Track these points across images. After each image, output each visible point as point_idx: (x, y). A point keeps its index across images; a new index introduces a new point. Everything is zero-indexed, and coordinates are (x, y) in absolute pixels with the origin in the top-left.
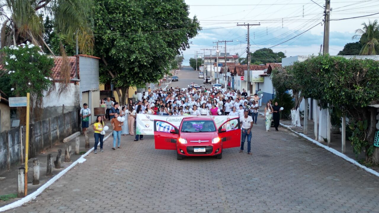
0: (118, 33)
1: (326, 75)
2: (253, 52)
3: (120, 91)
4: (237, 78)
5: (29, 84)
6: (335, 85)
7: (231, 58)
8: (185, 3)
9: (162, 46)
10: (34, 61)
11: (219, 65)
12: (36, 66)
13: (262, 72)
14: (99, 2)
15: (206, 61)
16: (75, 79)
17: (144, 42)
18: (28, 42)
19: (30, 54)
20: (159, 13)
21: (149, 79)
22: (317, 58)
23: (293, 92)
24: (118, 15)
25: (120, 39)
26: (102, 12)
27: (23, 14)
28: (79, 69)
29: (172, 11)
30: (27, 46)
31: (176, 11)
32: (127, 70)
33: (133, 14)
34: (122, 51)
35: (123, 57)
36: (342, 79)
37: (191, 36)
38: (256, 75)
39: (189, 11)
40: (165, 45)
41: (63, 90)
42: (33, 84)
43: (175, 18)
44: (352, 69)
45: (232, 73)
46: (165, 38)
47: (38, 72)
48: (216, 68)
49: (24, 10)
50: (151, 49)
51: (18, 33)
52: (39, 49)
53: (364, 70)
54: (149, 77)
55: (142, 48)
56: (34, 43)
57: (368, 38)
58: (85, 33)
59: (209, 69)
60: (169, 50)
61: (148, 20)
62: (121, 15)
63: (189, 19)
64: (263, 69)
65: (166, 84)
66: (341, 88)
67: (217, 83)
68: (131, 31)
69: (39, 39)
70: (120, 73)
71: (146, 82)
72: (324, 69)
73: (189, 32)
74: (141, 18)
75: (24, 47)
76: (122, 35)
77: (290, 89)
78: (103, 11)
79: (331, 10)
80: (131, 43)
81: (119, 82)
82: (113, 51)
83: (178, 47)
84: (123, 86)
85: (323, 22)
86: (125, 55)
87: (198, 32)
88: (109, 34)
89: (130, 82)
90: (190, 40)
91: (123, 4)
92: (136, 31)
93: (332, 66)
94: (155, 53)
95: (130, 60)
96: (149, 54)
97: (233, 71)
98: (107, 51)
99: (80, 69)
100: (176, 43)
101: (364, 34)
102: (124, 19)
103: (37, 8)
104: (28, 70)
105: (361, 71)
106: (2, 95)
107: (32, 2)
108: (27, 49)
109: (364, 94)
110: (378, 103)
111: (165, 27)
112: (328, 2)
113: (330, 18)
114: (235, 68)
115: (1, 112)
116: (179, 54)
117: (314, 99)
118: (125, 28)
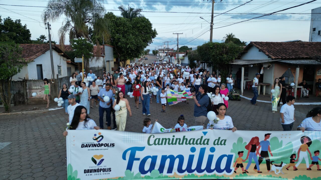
0: (121, 35)
1: (211, 50)
2: (179, 48)
3: (123, 62)
4: (173, 58)
5: (83, 55)
6: (215, 54)
7: (170, 50)
8: (150, 23)
9: (140, 41)
10: (85, 45)
11: (165, 53)
12: (86, 47)
13: (183, 55)
14: (113, 22)
15: (159, 51)
16: (103, 55)
17: (133, 39)
18: (82, 37)
19: (83, 42)
20: (139, 27)
21: (135, 56)
22: (207, 43)
23: (197, 61)
24: (121, 27)
25: (122, 38)
26: (114, 26)
27: (79, 24)
29: (145, 26)
30: (81, 38)
31: (147, 26)
32: (126, 52)
33: (128, 27)
34: (123, 44)
35: (124, 46)
36: (218, 52)
37: (153, 38)
38: (181, 55)
39: (152, 26)
40: (142, 41)
41: (98, 59)
42: (85, 55)
43: (146, 29)
44: (222, 47)
45: (171, 56)
46: (142, 38)
47: (87, 50)
48: (164, 54)
49: (80, 23)
50: (136, 43)
51: (77, 33)
52: (87, 40)
53: (227, 47)
55: (132, 42)
56: (84, 38)
57: (228, 41)
58: (106, 33)
59: (161, 55)
60: (144, 43)
61: (134, 30)
62: (123, 27)
63: (152, 30)
64: (183, 53)
65: (142, 61)
66: (217, 56)
67: (164, 60)
68: (127, 34)
69: (87, 36)
70: (122, 53)
71: (134, 58)
72: (210, 48)
73: (152, 35)
74: (131, 29)
76: (123, 36)
77: (195, 60)
79: (213, 24)
80: (127, 40)
81: (122, 57)
82: (119, 44)
83: (148, 42)
84: (124, 59)
85: (210, 30)
86: (125, 45)
87: (156, 35)
88: (118, 36)
89: (127, 57)
90: (153, 39)
91: (123, 23)
92: (129, 35)
93: (214, 46)
94: (138, 44)
95: (127, 48)
96: (135, 45)
97: (171, 55)
98: (117, 43)
99: (105, 51)
100: (147, 40)
102: (124, 29)
103: (86, 22)
104: (82, 49)
105: (226, 48)
106: (71, 60)
107: (83, 20)
108: (82, 40)
109: (227, 58)
110: (233, 62)
111: (142, 33)
112: (212, 21)
113: (213, 28)
114: (172, 54)
115: (71, 68)
116: (148, 45)
117: (205, 63)
118: (124, 34)
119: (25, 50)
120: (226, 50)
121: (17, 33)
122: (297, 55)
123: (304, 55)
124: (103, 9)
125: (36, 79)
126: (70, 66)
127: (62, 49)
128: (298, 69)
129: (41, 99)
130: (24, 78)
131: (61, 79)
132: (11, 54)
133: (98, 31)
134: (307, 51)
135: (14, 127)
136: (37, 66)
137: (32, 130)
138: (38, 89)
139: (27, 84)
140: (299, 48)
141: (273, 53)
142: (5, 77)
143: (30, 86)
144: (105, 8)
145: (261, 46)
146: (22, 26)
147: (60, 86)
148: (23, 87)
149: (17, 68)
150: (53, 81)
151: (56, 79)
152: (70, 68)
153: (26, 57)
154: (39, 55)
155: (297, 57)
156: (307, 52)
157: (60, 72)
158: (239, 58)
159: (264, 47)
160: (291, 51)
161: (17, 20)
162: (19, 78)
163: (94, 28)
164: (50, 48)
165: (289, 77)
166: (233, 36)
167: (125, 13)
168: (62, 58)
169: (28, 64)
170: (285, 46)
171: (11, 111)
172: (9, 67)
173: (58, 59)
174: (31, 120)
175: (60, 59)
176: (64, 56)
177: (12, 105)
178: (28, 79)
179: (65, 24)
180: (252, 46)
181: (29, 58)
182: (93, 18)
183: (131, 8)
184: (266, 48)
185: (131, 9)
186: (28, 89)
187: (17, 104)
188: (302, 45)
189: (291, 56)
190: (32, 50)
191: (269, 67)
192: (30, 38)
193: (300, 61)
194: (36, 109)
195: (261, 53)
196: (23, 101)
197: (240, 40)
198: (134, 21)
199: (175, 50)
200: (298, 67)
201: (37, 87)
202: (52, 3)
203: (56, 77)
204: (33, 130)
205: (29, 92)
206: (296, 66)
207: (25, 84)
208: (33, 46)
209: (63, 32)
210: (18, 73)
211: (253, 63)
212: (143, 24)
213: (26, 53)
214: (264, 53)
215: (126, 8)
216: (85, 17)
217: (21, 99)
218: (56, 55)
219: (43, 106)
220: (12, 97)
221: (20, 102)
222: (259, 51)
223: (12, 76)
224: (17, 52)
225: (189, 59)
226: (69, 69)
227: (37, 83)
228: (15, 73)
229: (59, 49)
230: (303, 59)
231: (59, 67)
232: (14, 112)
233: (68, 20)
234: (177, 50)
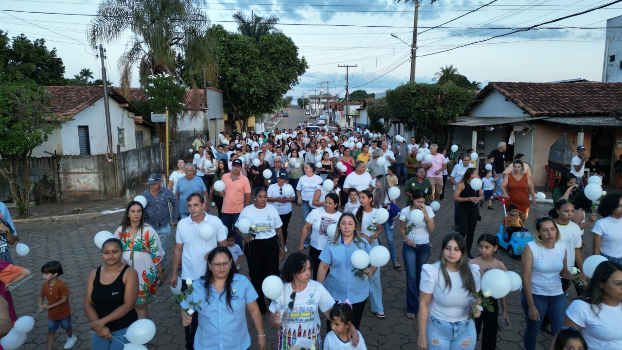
0: (238, 69)
1: (413, 99)
2: (350, 93)
3: (242, 121)
4: (338, 113)
5: (166, 108)
6: (420, 107)
7: (332, 98)
8: (295, 45)
9: (276, 81)
10: (170, 89)
11: (323, 103)
12: (171, 93)
13: (358, 107)
14: (222, 44)
15: (311, 100)
16: (203, 108)
17: (260, 77)
18: (164, 73)
19: (166, 83)
20: (273, 53)
22: (406, 85)
23: (385, 120)
24: (239, 54)
25: (240, 75)
27: (159, 48)
28: (206, 99)
29: (284, 52)
30: (163, 76)
31: (288, 52)
32: (247, 102)
33: (251, 54)
34: (242, 86)
35: (243, 90)
36: (426, 101)
37: (300, 74)
38: (353, 109)
39: (298, 52)
40: (278, 81)
41: (194, 115)
42: (169, 108)
43: (287, 58)
44: (435, 93)
45: (333, 109)
46: (278, 75)
47: (173, 98)
48: (320, 105)
49: (160, 45)
50: (266, 84)
51: (155, 65)
52: (173, 78)
53: (444, 93)
54: (265, 108)
55: (259, 83)
56: (169, 74)
57: (445, 80)
58: (210, 65)
59: (314, 107)
60: (282, 85)
61: (263, 59)
62: (241, 54)
63: (298, 59)
64: (358, 104)
65: (278, 119)
66: (425, 109)
67: (321, 118)
68: (250, 68)
69: (173, 71)
70: (241, 104)
71: (262, 113)
72: (411, 93)
73: (299, 70)
74: (258, 58)
75: (161, 76)
76: (242, 72)
77: (381, 118)
78: (226, 51)
79: (417, 48)
80: (250, 79)
81: (240, 112)
82: (235, 86)
83: (289, 82)
84: (244, 115)
85: (410, 59)
86: (245, 89)
87: (306, 70)
88: (231, 71)
89: (249, 112)
90: (299, 77)
91: (242, 45)
92: (254, 69)
93: (418, 91)
94: (270, 87)
95: (249, 93)
96: (265, 89)
97: (334, 107)
98: (230, 85)
99: (208, 100)
100: (288, 79)
101: (441, 78)
102: (243, 58)
103: (172, 44)
104: (164, 96)
105: (442, 94)
106: (143, 118)
107: (167, 39)
108: (164, 78)
109: (444, 113)
110: (455, 122)
111: (278, 65)
112: (415, 42)
113: (416, 55)
114: (336, 105)
115: (143, 133)
116: (290, 89)
117: (401, 124)
118: (245, 67)
119: (56, 97)
120: (442, 98)
121: (38, 65)
122: (579, 108)
123: (593, 108)
124: (203, 19)
125: (77, 155)
126: (141, 129)
127: (127, 96)
128: (581, 136)
129: (86, 193)
130: (55, 151)
131: (126, 153)
132: (31, 105)
133: (195, 61)
134: (598, 100)
135: (38, 246)
136: (78, 129)
137: (72, 251)
138: (82, 173)
139: (60, 163)
140: (584, 94)
141: (533, 104)
142: (20, 149)
143: (66, 168)
144: (207, 17)
145: (510, 90)
146: (48, 52)
147: (123, 167)
148: (52, 169)
149: (41, 132)
150: (110, 158)
151: (115, 154)
152: (142, 132)
153: (59, 111)
154: (82, 108)
155: (580, 111)
156: (598, 103)
157: (121, 140)
158: (467, 114)
159: (515, 92)
160: (567, 100)
161: (38, 40)
162: (46, 152)
163: (186, 55)
164: (104, 93)
165: (564, 151)
166: (455, 70)
167: (245, 27)
168: (126, 112)
169: (63, 125)
170: (556, 91)
171: (30, 215)
172: (27, 131)
173: (119, 117)
174: (68, 232)
175: (123, 116)
176: (129, 109)
177: (32, 205)
178: (62, 153)
179: (131, 47)
180: (493, 90)
181: (64, 113)
182: (186, 36)
183: (258, 16)
184: (519, 94)
185: (258, 19)
186: (62, 173)
187: (41, 201)
188: (588, 88)
189: (568, 110)
190: (69, 97)
191: (525, 130)
192: (63, 75)
193: (584, 119)
194: (77, 212)
195: (510, 103)
196: (52, 196)
197: (468, 79)
198: (264, 42)
199: (342, 99)
200: (581, 131)
201: (80, 169)
202: (106, 7)
203: (115, 151)
204: (75, 250)
205: (64, 178)
206: (577, 129)
207: (56, 163)
208: (70, 91)
209: (128, 64)
210: (44, 143)
211: (495, 123)
212: (281, 48)
213: (58, 104)
214: (516, 103)
215: (248, 16)
216: (169, 34)
217: (49, 191)
218: (115, 109)
219: (91, 206)
220: (31, 189)
221: (46, 199)
222: (507, 100)
223: (32, 148)
224: (42, 101)
225: (370, 114)
226: (139, 135)
227: (80, 162)
228: (38, 141)
229: (120, 96)
230: (590, 115)
231: (120, 131)
232: (36, 217)
233: (137, 40)
234: (345, 99)
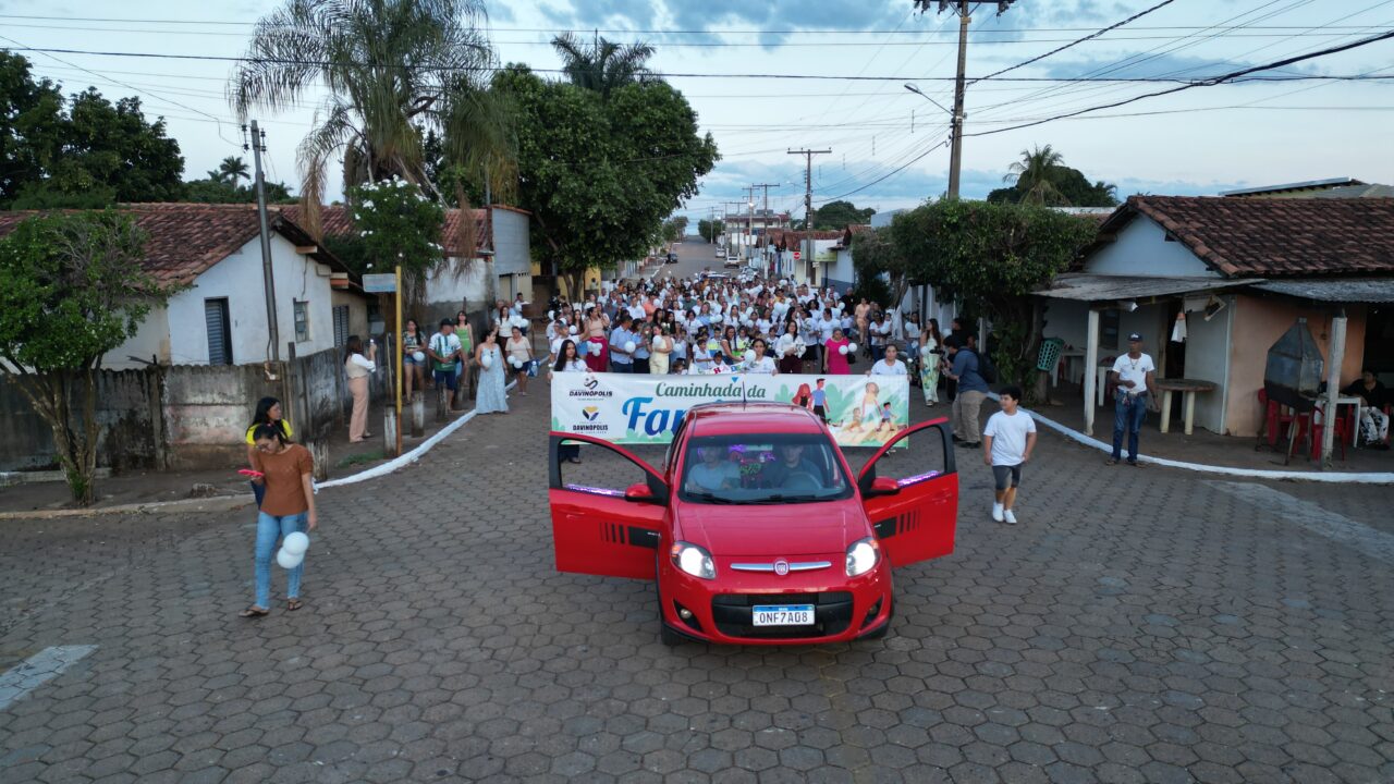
0: (564, 164)
1: (952, 236)
2: (817, 209)
3: (571, 277)
4: (788, 255)
5: (401, 255)
6: (968, 254)
7: (776, 220)
8: (689, 108)
9: (647, 190)
10: (409, 212)
11: (754, 232)
12: (412, 222)
13: (833, 243)
14: (527, 106)
15: (729, 226)
16: (485, 251)
17: (613, 181)
18: (396, 177)
19: (401, 199)
20: (642, 126)
21: (622, 252)
22: (937, 205)
23: (891, 277)
24: (564, 129)
25: (568, 177)
26: (533, 124)
27: (383, 121)
28: (491, 232)
29: (664, 123)
30: (394, 183)
31: (673, 122)
32: (582, 235)
33: (592, 129)
34: (571, 200)
35: (574, 210)
36: (982, 242)
37: (702, 172)
38: (822, 247)
39: (697, 123)
40: (652, 188)
41: (463, 269)
42: (407, 255)
43: (672, 137)
44: (1002, 224)
45: (777, 246)
46: (652, 174)
47: (416, 234)
48: (748, 237)
49: (386, 116)
50: (625, 195)
51: (377, 160)
52: (415, 189)
53: (1024, 224)
54: (624, 249)
55: (609, 194)
56: (407, 179)
57: (1033, 180)
58: (501, 161)
59: (734, 241)
60: (660, 197)
61: (619, 140)
62: (570, 129)
63: (697, 139)
64: (833, 237)
65: (654, 267)
66: (979, 259)
67: (750, 265)
68: (589, 160)
69: (416, 172)
70: (569, 241)
71: (617, 259)
72: (949, 224)
73: (698, 162)
74: (608, 137)
75: (388, 186)
76: (572, 169)
77: (884, 271)
78: (536, 123)
79: (965, 116)
80: (589, 184)
81: (566, 259)
82: (556, 200)
83: (677, 192)
84: (575, 266)
85: (949, 141)
86: (578, 208)
87: (715, 163)
88: (548, 166)
89: (587, 258)
90: (699, 180)
91: (572, 109)
92: (598, 161)
93: (964, 218)
94: (634, 203)
95: (587, 217)
96: (622, 205)
97: (780, 243)
98: (545, 198)
99: (494, 233)
100: (674, 184)
101: (1024, 175)
102: (575, 137)
103: (412, 113)
104: (397, 229)
105: (1018, 227)
106: (350, 277)
107: (403, 100)
108: (395, 189)
109: (1022, 269)
110: (1048, 288)
111: (652, 153)
112: (959, 102)
113: (964, 132)
114: (784, 236)
115: (351, 309)
116: (680, 206)
117: (929, 286)
118: (577, 156)
119: (159, 234)
120: (1018, 235)
121: (124, 156)
122: (1336, 258)
123: (1370, 258)
124: (485, 52)
125: (202, 364)
126: (345, 300)
127: (315, 228)
128: (1340, 325)
129: (222, 448)
130: (154, 356)
131: (308, 360)
132: (99, 258)
133: (466, 148)
134: (1381, 239)
135: (109, 575)
136: (206, 306)
137: (181, 588)
138: (212, 404)
139: (164, 382)
140: (1349, 224)
141: (1230, 248)
142: (74, 357)
143: (177, 394)
144: (493, 50)
145: (1176, 214)
146: (148, 125)
147: (301, 391)
148: (147, 396)
149: (122, 316)
150: (272, 372)
151: (284, 364)
152: (347, 307)
153: (162, 268)
154: (214, 260)
155: (1339, 266)
156: (1382, 246)
157: (301, 328)
158: (1078, 267)
159: (1187, 219)
160: (1309, 239)
161: (126, 99)
162: (133, 359)
163: (447, 134)
164: (260, 226)
165: (1301, 359)
166: (1055, 157)
167: (580, 68)
168: (312, 265)
169: (170, 301)
170: (1283, 217)
171: (97, 500)
172: (91, 314)
173: (294, 273)
174: (179, 542)
175: (305, 273)
176: (320, 258)
177: (103, 474)
178: (169, 360)
179: (327, 119)
180: (1136, 213)
181: (174, 273)
182: (446, 95)
183: (609, 41)
184: (1199, 225)
185: (609, 49)
186: (168, 405)
187: (123, 466)
188: (1359, 210)
189: (1311, 263)
190: (185, 235)
191: (1211, 309)
192: (180, 177)
193: (1348, 284)
194: (200, 493)
195: (1176, 245)
196: (147, 455)
197: (1086, 177)
198: (621, 102)
199: (798, 221)
200: (1340, 315)
201: (208, 395)
202: (270, 31)
203: (284, 355)
204: (188, 587)
205: (173, 416)
206: (1331, 309)
207: (155, 383)
208: (190, 220)
209: (319, 152)
210: (128, 341)
211: (1139, 291)
212: (659, 114)
213: (161, 249)
214: (1191, 247)
215: (587, 46)
216: (408, 87)
217: (140, 445)
218: (284, 255)
219: (230, 478)
220: (101, 438)
221: (134, 461)
222: (1168, 238)
223: (101, 353)
224: (125, 248)
225: (857, 264)
226: (341, 314)
227: (208, 381)
228: (114, 338)
229: (299, 231)
230: (1363, 274)
231: (299, 306)
232: (109, 505)
233: (339, 104)
234: (806, 222)
